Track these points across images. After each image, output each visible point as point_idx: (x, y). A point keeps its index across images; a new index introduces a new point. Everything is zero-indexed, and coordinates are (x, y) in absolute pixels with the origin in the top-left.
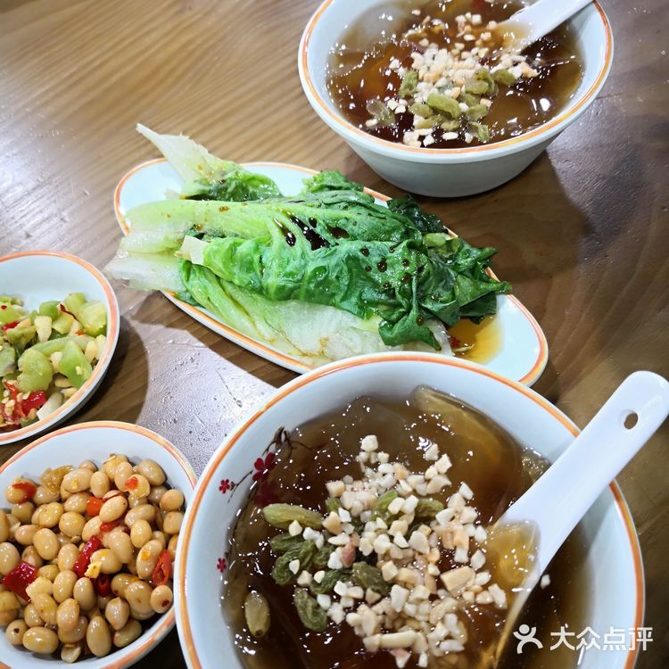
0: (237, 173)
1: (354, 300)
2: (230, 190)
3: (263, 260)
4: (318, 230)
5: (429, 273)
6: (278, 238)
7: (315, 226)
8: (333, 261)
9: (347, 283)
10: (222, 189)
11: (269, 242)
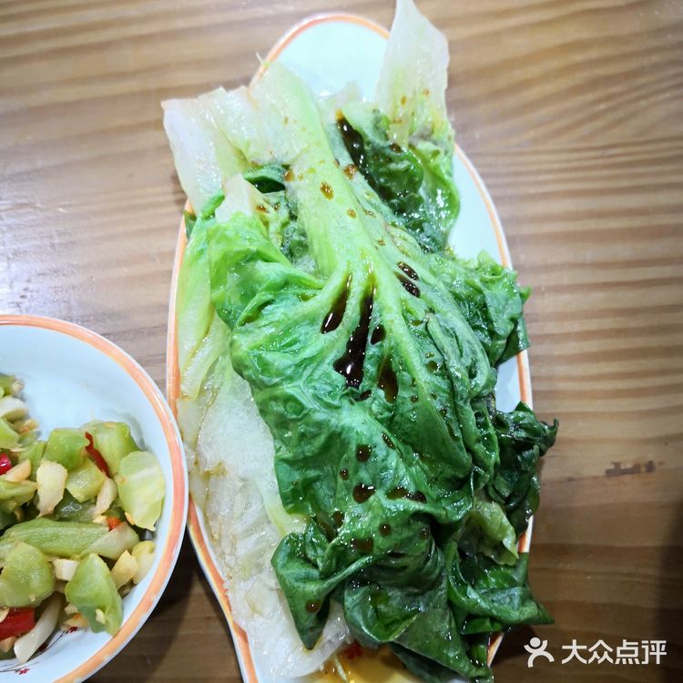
0: (436, 153)
1: (297, 476)
2: (393, 166)
3: (269, 307)
4: (372, 350)
5: (405, 568)
6: (321, 302)
7: (374, 342)
8: (320, 416)
9: (308, 454)
10: (384, 156)
11: (309, 293)
